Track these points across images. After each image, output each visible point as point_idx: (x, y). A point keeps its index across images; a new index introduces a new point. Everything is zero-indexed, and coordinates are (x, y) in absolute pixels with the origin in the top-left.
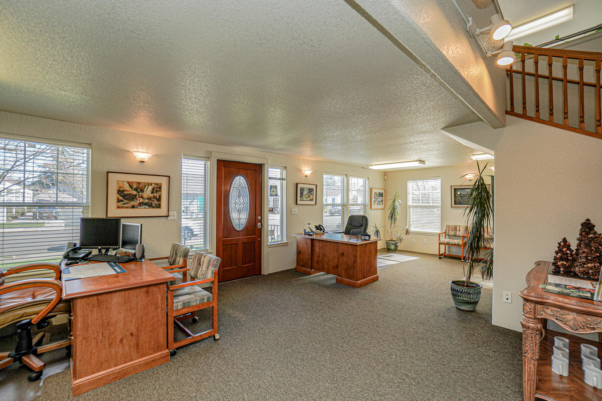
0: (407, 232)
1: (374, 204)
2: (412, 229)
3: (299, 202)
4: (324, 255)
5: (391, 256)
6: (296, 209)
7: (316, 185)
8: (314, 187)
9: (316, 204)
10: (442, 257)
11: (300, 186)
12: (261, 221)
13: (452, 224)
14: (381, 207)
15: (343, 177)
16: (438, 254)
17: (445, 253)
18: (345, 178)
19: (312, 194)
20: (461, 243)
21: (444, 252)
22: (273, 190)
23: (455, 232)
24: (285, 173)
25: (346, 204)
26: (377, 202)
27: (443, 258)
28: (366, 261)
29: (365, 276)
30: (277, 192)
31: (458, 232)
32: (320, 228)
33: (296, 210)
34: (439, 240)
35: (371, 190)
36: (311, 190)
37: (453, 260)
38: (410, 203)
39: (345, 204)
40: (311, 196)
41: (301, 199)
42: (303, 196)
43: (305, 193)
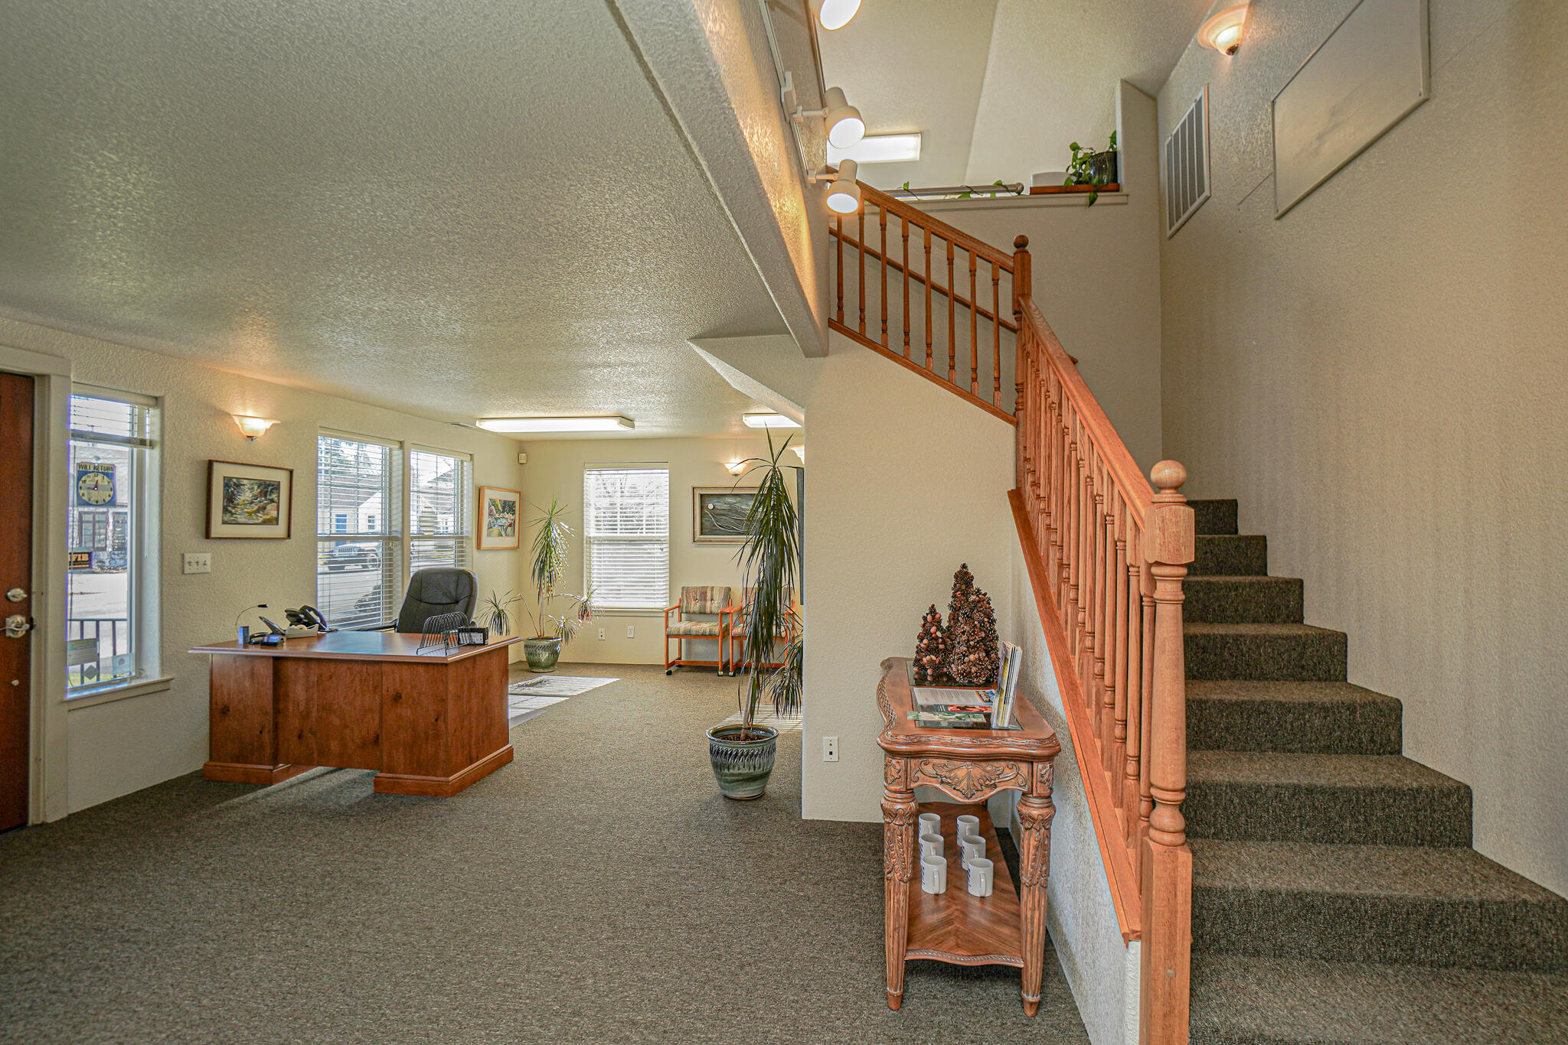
0: (584, 612)
1: (489, 535)
2: (597, 602)
3: (218, 528)
4: (326, 708)
5: (541, 682)
6: (204, 557)
7: (291, 472)
8: (282, 477)
9: (289, 536)
10: (673, 669)
11: (220, 472)
12: (25, 608)
13: (696, 583)
14: (509, 542)
15: (391, 450)
16: (664, 663)
17: (680, 658)
18: (397, 454)
19: (272, 501)
20: (716, 630)
21: (677, 656)
22: (91, 484)
23: (703, 602)
24: (157, 420)
25: (399, 536)
26: (496, 529)
27: (676, 671)
28: (475, 709)
29: (474, 754)
30: (113, 489)
31: (708, 603)
32: (307, 616)
33: (207, 557)
34: (667, 627)
35: (480, 491)
36: (268, 489)
37: (699, 675)
38: (591, 531)
39: (394, 534)
40: (269, 507)
41: (226, 519)
42: (234, 508)
43: (242, 498)
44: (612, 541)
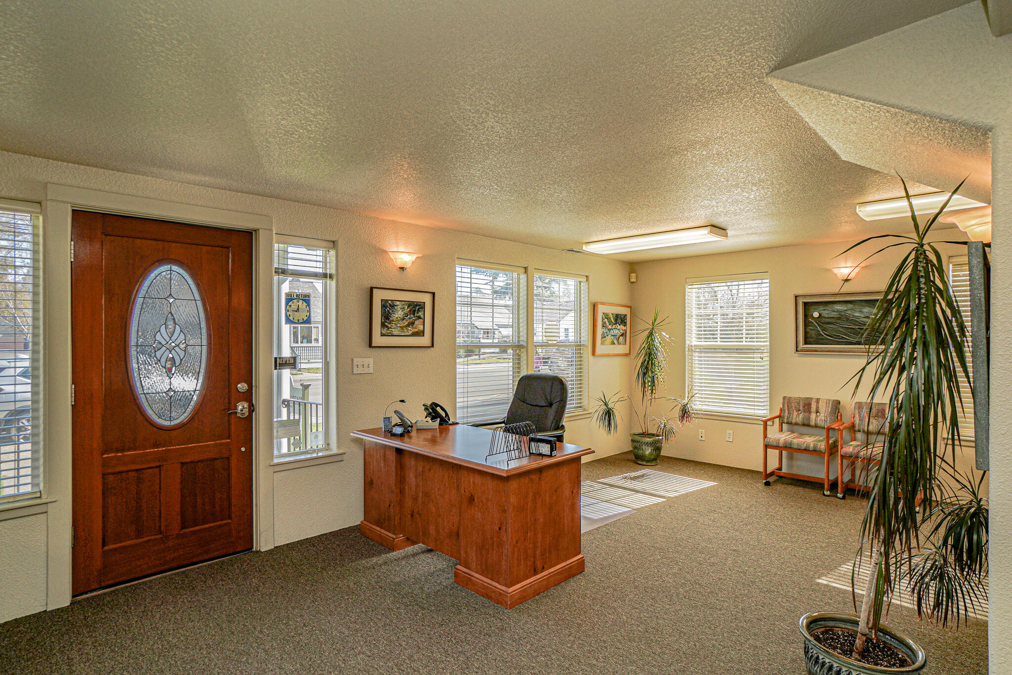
0: (685, 413)
1: (602, 343)
2: (697, 405)
3: (378, 340)
4: (426, 495)
5: (643, 476)
6: (367, 362)
7: (434, 294)
8: (426, 299)
9: (433, 346)
10: (771, 479)
11: (378, 296)
12: (248, 396)
13: (799, 392)
14: (622, 349)
15: (518, 275)
16: (761, 469)
17: (780, 469)
18: (523, 277)
19: (419, 318)
20: (822, 446)
21: (777, 466)
22: (294, 307)
23: (807, 414)
24: (334, 259)
25: (525, 344)
26: (609, 339)
27: (775, 482)
30: (309, 311)
31: (813, 416)
32: (435, 411)
34: (765, 436)
35: (594, 307)
36: (416, 308)
37: (801, 490)
38: (692, 340)
39: (521, 343)
40: (417, 322)
41: (384, 332)
42: (389, 324)
43: (396, 316)
44: (714, 350)
